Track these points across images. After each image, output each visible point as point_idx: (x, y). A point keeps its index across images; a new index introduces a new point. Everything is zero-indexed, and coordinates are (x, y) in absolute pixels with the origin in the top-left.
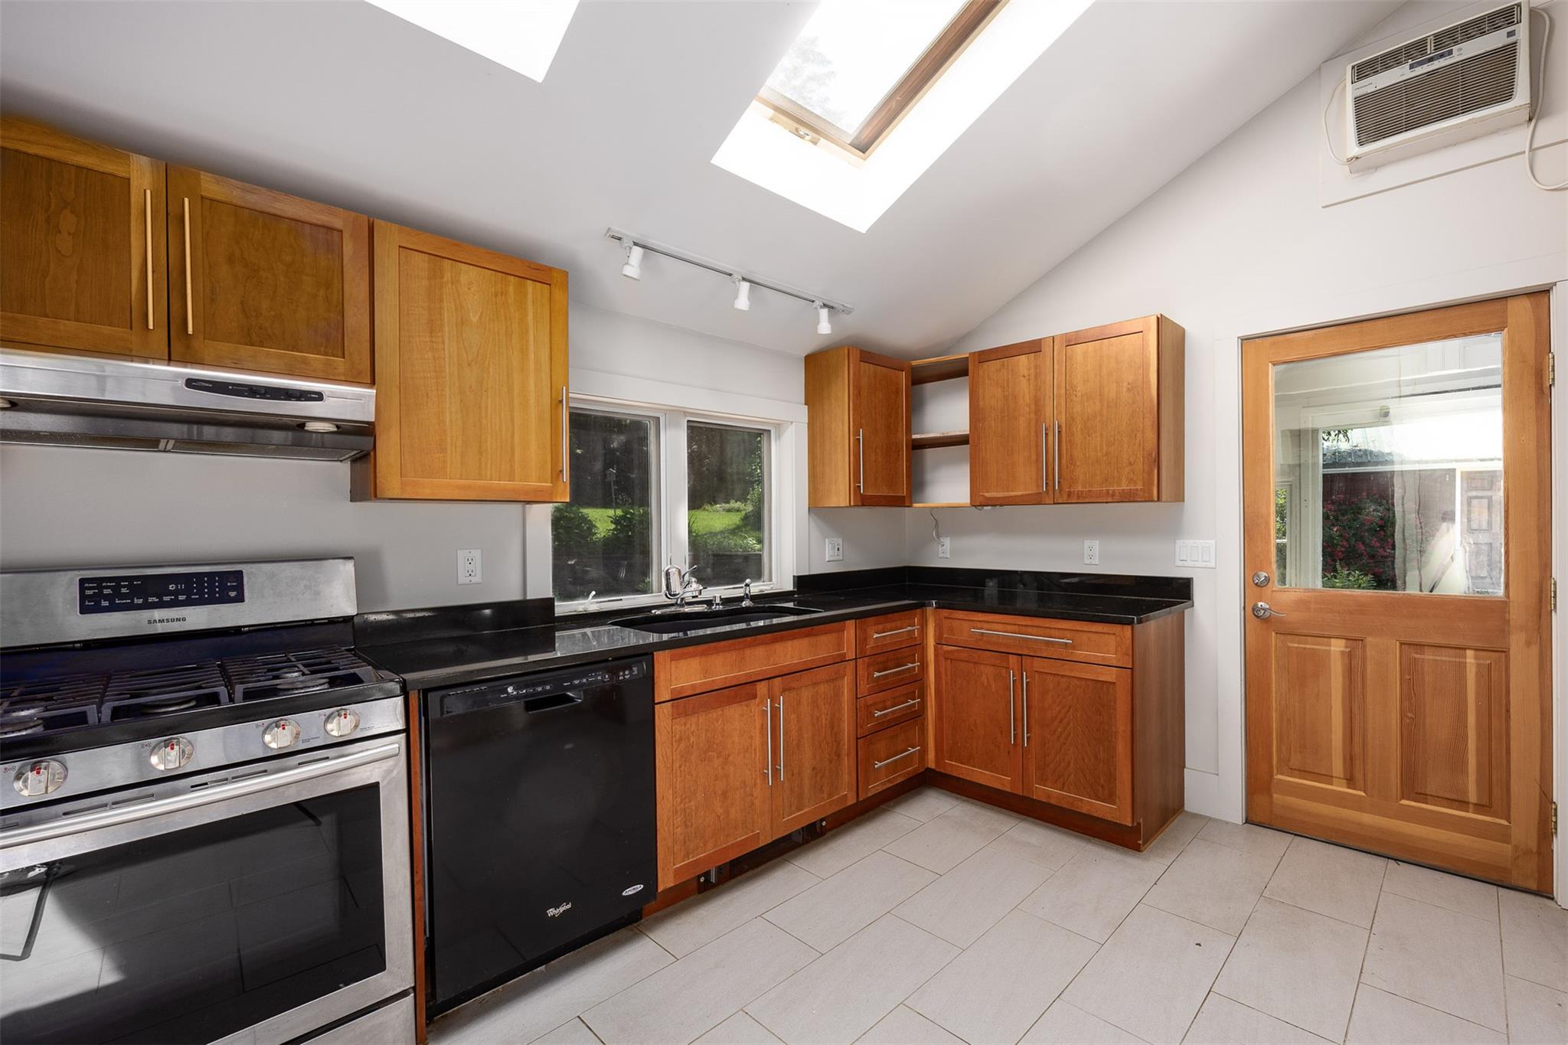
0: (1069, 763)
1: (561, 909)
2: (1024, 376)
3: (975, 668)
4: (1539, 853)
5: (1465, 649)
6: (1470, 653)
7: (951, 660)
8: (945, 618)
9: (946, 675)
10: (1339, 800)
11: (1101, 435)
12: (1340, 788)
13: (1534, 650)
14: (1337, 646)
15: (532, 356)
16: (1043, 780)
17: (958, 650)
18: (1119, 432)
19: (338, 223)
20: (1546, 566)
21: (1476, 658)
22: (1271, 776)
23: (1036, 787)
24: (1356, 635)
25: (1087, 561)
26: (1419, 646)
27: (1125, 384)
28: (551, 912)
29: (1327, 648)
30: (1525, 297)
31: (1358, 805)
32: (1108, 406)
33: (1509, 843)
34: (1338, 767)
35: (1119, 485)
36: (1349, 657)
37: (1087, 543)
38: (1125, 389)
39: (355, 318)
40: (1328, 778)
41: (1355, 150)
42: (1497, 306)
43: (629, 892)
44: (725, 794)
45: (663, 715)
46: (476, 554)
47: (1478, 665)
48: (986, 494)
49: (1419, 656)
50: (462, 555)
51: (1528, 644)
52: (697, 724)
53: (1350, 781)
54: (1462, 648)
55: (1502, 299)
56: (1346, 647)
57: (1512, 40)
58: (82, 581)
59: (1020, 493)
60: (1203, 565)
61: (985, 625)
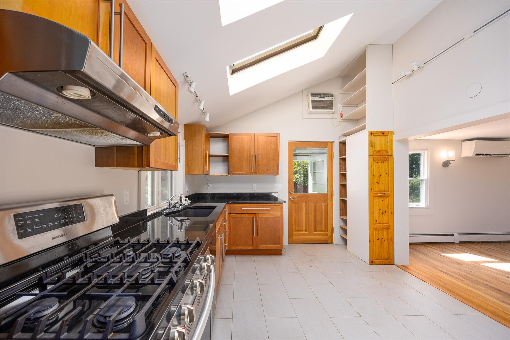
0: (268, 238)
2: (246, 142)
3: (241, 219)
4: (332, 236)
5: (322, 203)
6: (323, 203)
7: (234, 217)
8: (232, 206)
9: (232, 222)
10: (304, 235)
11: (266, 159)
12: (304, 232)
13: (331, 202)
14: (304, 205)
16: (261, 244)
17: (236, 215)
18: (270, 159)
20: (332, 188)
21: (324, 204)
22: (292, 232)
23: (260, 246)
24: (307, 202)
25: (253, 189)
26: (316, 203)
27: (272, 148)
29: (302, 205)
30: (330, 143)
31: (307, 235)
32: (268, 152)
33: (328, 236)
34: (304, 229)
35: (270, 171)
36: (306, 206)
37: (253, 185)
38: (272, 149)
40: (302, 231)
41: (311, 109)
42: (327, 143)
46: (128, 191)
47: (324, 206)
48: (234, 172)
49: (316, 205)
50: (124, 192)
51: (330, 201)
53: (306, 231)
54: (321, 203)
55: (327, 142)
56: (305, 204)
57: (333, 99)
59: (244, 172)
60: (280, 189)
61: (245, 207)
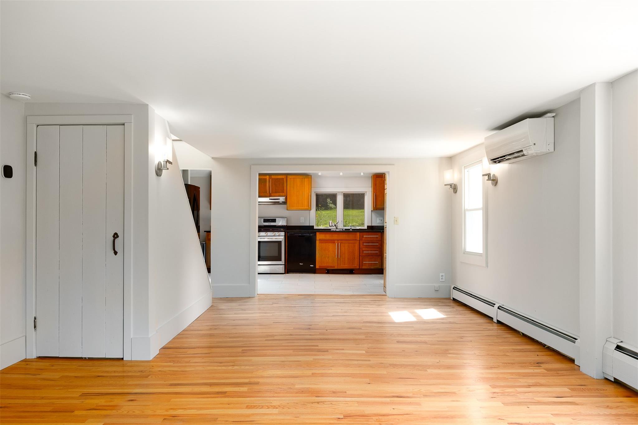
1: (302, 264)
15: (306, 189)
19: (283, 177)
28: (300, 264)
39: (285, 188)
43: (311, 266)
44: (328, 257)
45: (317, 242)
46: (303, 218)
50: (301, 218)
52: (324, 245)
58: (264, 219)
